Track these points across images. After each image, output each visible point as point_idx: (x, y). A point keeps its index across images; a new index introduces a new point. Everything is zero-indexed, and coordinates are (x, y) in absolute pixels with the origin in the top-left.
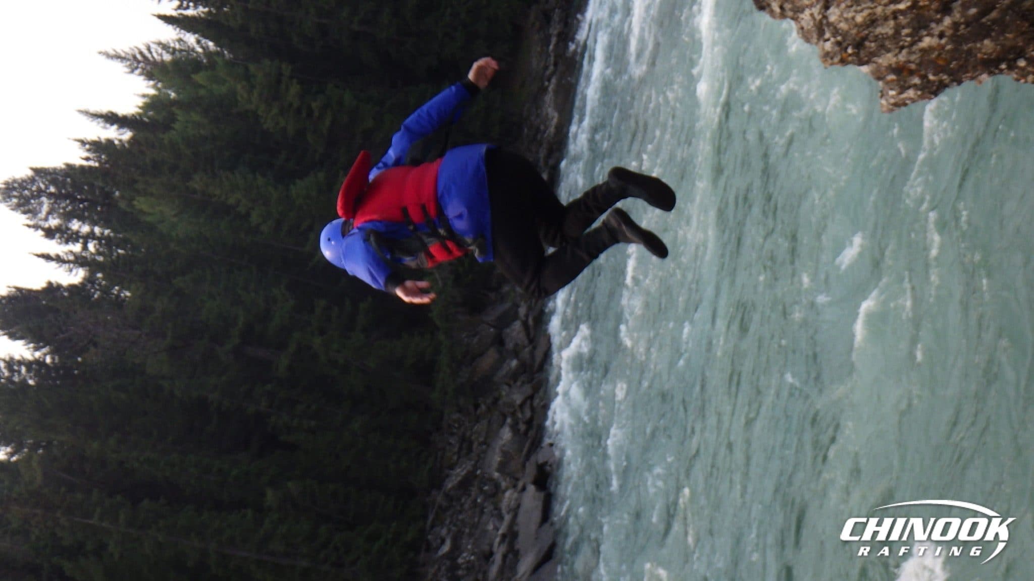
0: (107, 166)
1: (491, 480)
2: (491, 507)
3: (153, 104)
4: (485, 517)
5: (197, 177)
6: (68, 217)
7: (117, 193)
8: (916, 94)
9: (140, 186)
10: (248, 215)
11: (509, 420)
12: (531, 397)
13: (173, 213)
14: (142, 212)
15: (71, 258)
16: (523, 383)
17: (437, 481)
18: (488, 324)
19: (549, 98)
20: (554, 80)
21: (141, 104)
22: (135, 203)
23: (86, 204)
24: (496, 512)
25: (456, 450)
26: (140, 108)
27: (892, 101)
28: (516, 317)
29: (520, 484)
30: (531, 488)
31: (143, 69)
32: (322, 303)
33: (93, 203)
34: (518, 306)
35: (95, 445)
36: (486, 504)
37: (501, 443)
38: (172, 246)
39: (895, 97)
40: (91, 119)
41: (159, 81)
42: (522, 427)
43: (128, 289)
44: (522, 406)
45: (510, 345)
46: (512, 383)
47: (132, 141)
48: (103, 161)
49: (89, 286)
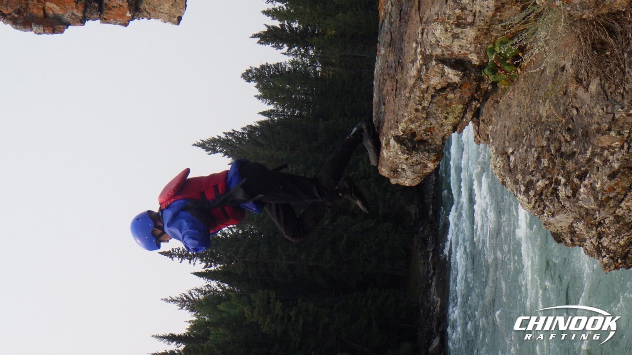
19: (433, 290)
20: (434, 279)
21: (188, 327)
31: (188, 306)
40: (160, 340)
47: (185, 350)
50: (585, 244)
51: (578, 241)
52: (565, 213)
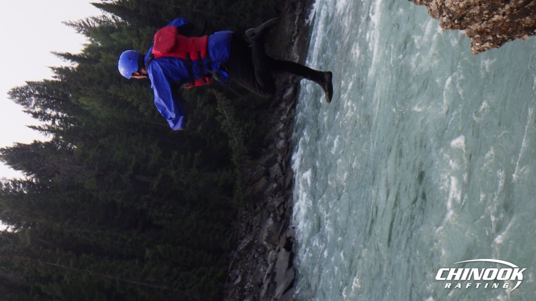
0: (66, 81)
1: (262, 245)
2: (262, 260)
3: (89, 49)
4: (259, 265)
5: (112, 87)
6: (45, 107)
7: (70, 95)
8: (490, 45)
9: (82, 92)
10: (138, 107)
11: (272, 215)
12: (284, 203)
13: (99, 105)
14: (83, 104)
15: (47, 128)
16: (279, 196)
17: (234, 246)
18: (261, 165)
19: (294, 48)
20: (297, 39)
21: (83, 49)
22: (80, 100)
23: (54, 100)
24: (264, 262)
25: (244, 229)
26: (83, 51)
27: (477, 48)
28: (276, 161)
29: (277, 248)
30: (283, 250)
31: (85, 31)
32: (175, 153)
33: (58, 100)
34: (277, 156)
35: (58, 225)
36: (259, 258)
37: (267, 226)
38: (99, 122)
39: (479, 46)
40: (57, 57)
41: (93, 37)
42: (279, 218)
43: (76, 145)
44: (279, 207)
45: (273, 176)
46: (274, 195)
47: (78, 68)
48: (64, 78)
49: (56, 143)
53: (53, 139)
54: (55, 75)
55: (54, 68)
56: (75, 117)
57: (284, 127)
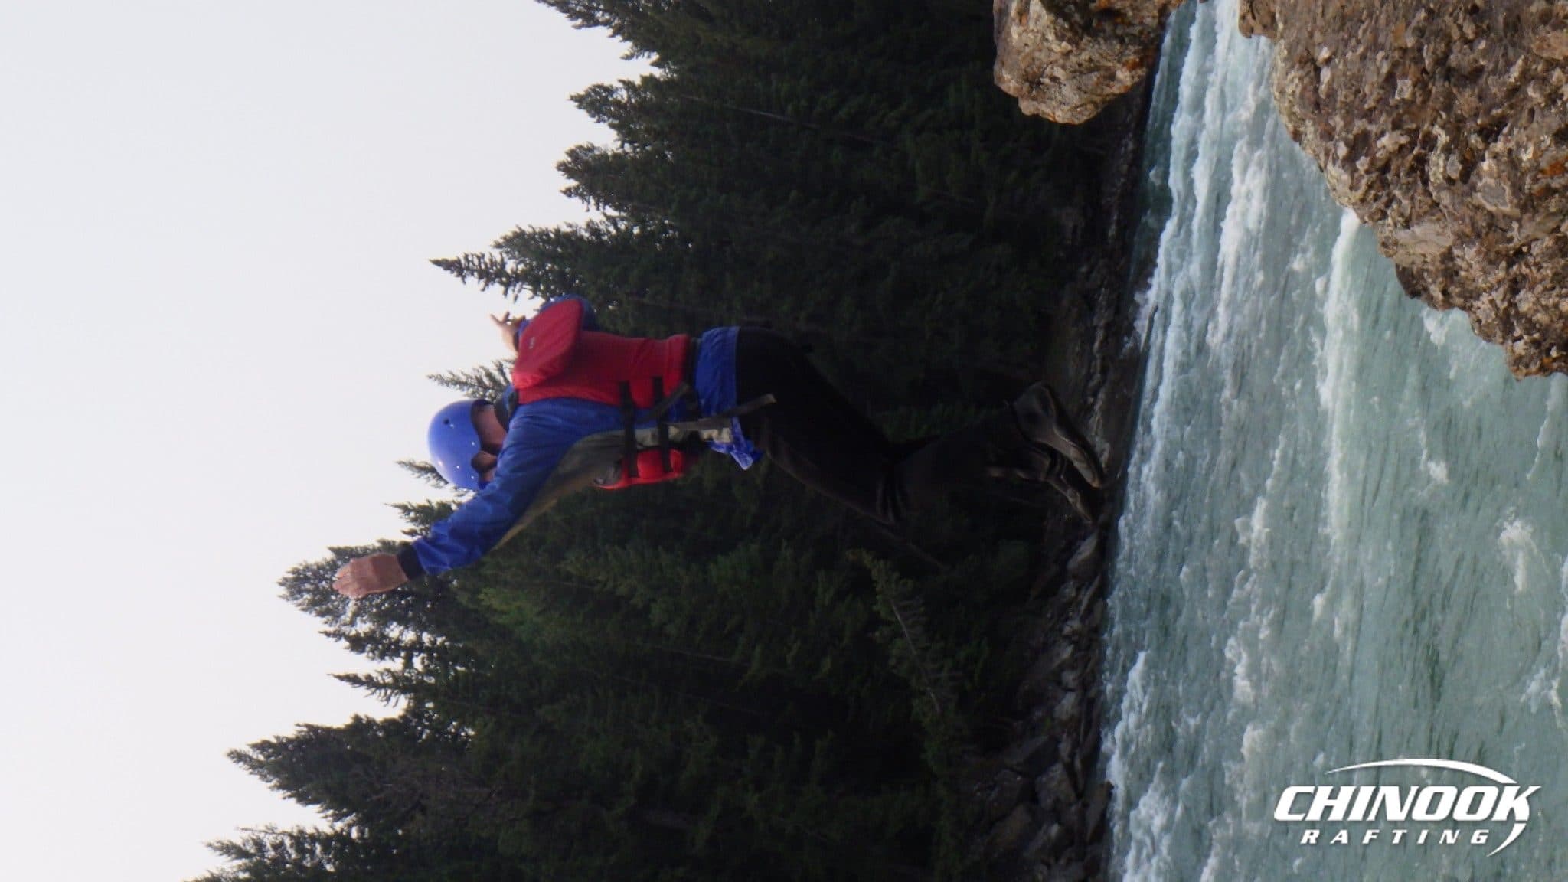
5: (571, 556)
6: (384, 618)
7: (455, 583)
9: (489, 572)
10: (647, 609)
13: (537, 609)
14: (489, 608)
15: (389, 680)
16: (1070, 860)
18: (1012, 769)
19: (1095, 421)
20: (1102, 395)
22: (481, 596)
23: (409, 599)
28: (1055, 758)
32: (759, 741)
33: (421, 598)
34: (1058, 742)
38: (536, 659)
40: (417, 475)
43: (473, 726)
45: (1047, 802)
46: (1052, 861)
49: (415, 721)
50: (1476, 304)
51: (1460, 295)
52: (1438, 220)
53: (407, 711)
54: (410, 526)
55: (409, 507)
56: (470, 645)
57: (1073, 654)
